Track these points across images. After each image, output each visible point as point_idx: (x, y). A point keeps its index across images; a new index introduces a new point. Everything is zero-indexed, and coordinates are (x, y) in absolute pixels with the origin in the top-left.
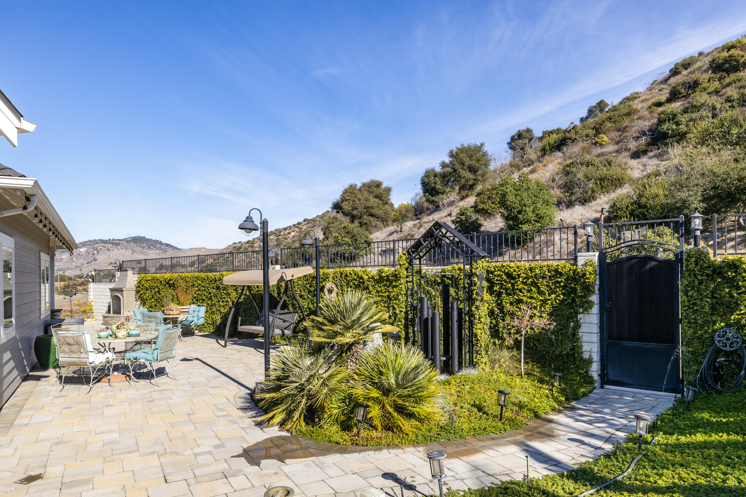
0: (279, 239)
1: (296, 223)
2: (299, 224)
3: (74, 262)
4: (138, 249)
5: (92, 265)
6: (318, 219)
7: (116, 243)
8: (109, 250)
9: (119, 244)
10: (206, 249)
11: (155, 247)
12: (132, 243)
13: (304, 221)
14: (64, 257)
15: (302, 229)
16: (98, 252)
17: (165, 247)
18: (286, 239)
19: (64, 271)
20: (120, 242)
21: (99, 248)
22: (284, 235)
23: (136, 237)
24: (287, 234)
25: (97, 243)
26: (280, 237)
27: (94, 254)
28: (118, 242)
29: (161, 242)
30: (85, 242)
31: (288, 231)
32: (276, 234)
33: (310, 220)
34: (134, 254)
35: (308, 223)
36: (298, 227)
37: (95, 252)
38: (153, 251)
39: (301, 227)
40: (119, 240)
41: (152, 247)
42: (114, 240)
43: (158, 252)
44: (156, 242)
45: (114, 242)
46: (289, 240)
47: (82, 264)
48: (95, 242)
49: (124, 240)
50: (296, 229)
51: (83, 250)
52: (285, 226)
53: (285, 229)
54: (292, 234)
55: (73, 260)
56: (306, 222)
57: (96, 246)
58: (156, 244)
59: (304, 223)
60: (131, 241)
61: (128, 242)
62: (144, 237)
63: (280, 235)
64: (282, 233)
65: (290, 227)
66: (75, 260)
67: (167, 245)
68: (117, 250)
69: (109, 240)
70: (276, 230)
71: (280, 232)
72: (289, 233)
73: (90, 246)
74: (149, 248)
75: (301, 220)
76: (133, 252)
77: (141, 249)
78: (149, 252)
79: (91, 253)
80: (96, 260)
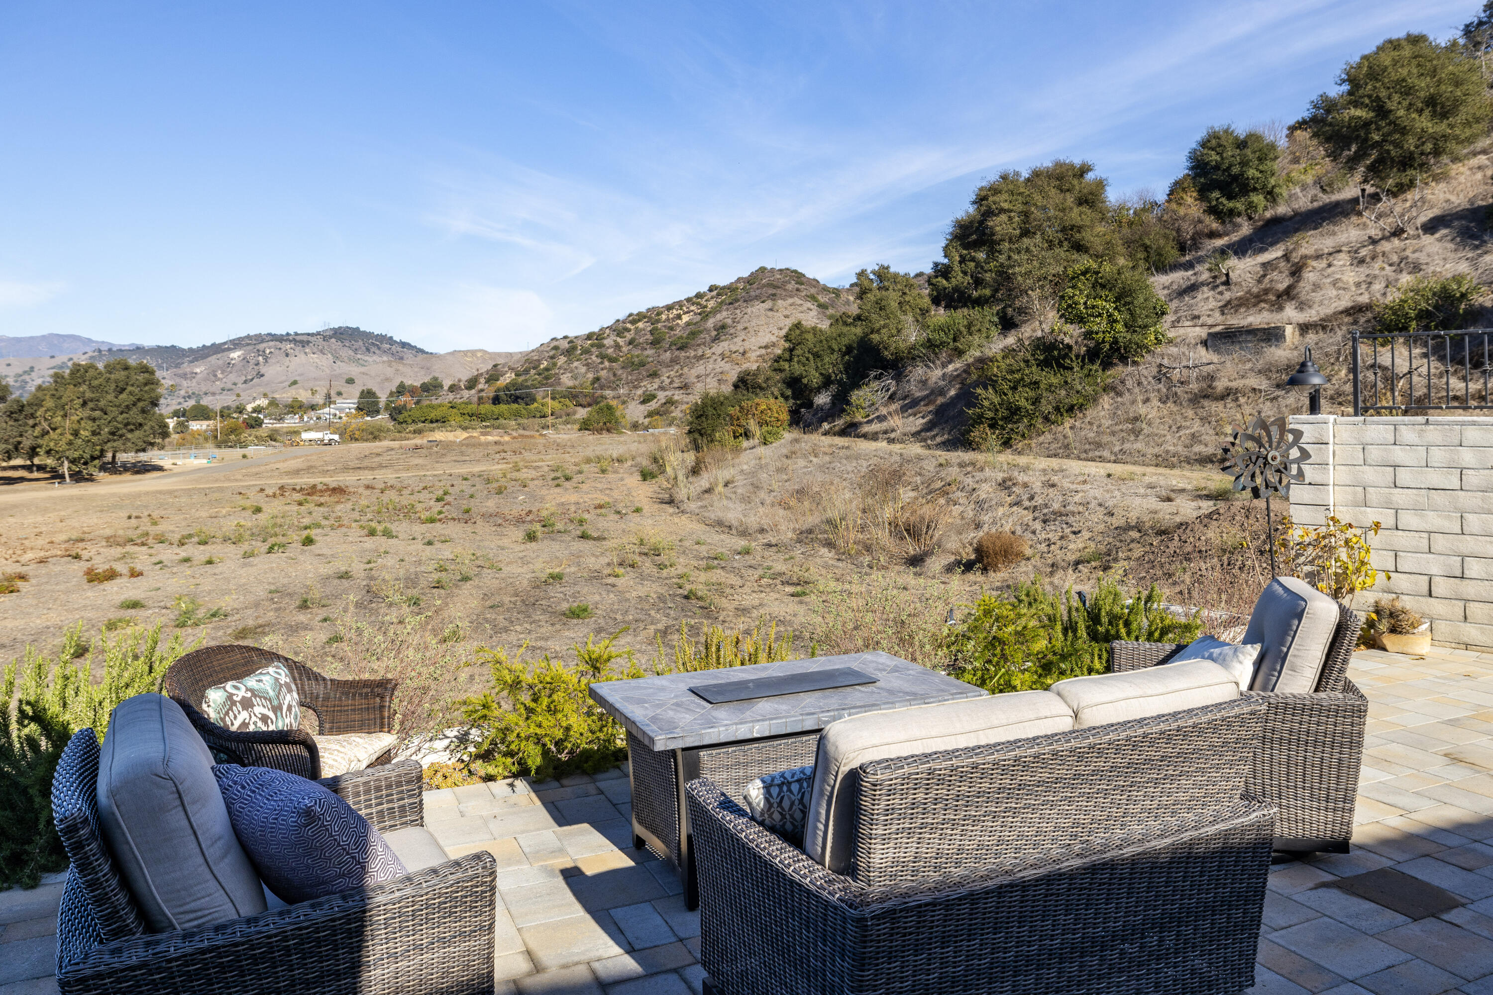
0: (656, 329)
1: (692, 294)
2: (699, 296)
3: (219, 379)
4: (346, 353)
5: (254, 386)
6: (741, 285)
7: (301, 342)
8: (287, 355)
9: (308, 342)
10: (485, 352)
11: (379, 348)
12: (333, 340)
13: (711, 290)
14: (198, 370)
15: (706, 307)
16: (266, 360)
17: (399, 349)
18: (671, 328)
19: (198, 397)
20: (310, 338)
21: (268, 351)
22: (668, 320)
23: (340, 328)
24: (673, 319)
25: (262, 341)
26: (659, 325)
27: (257, 364)
28: (305, 338)
29: (391, 338)
30: (239, 339)
31: (675, 312)
32: (650, 318)
33: (724, 288)
34: (338, 363)
35: (718, 294)
36: (698, 304)
37: (261, 358)
38: (375, 358)
39: (703, 302)
40: (309, 334)
41: (373, 349)
42: (296, 334)
43: (385, 358)
44: (383, 339)
45: (298, 338)
46: (678, 332)
47: (235, 384)
48: (260, 339)
49: (318, 333)
50: (692, 308)
51: (236, 355)
52: (670, 302)
53: (669, 308)
54: (686, 318)
55: (215, 376)
56: (715, 293)
57: (261, 346)
58: (382, 343)
59: (710, 295)
60: (331, 337)
61: (325, 338)
62: (358, 329)
63: (658, 321)
64: (664, 317)
65: (680, 304)
66: (220, 376)
67: (404, 345)
68: (303, 356)
69: (288, 334)
70: (648, 310)
71: (659, 314)
72: (679, 317)
73: (250, 348)
74: (368, 350)
75: (704, 289)
76: (337, 358)
77: (351, 353)
78: (367, 358)
79: (252, 362)
80: (262, 376)
